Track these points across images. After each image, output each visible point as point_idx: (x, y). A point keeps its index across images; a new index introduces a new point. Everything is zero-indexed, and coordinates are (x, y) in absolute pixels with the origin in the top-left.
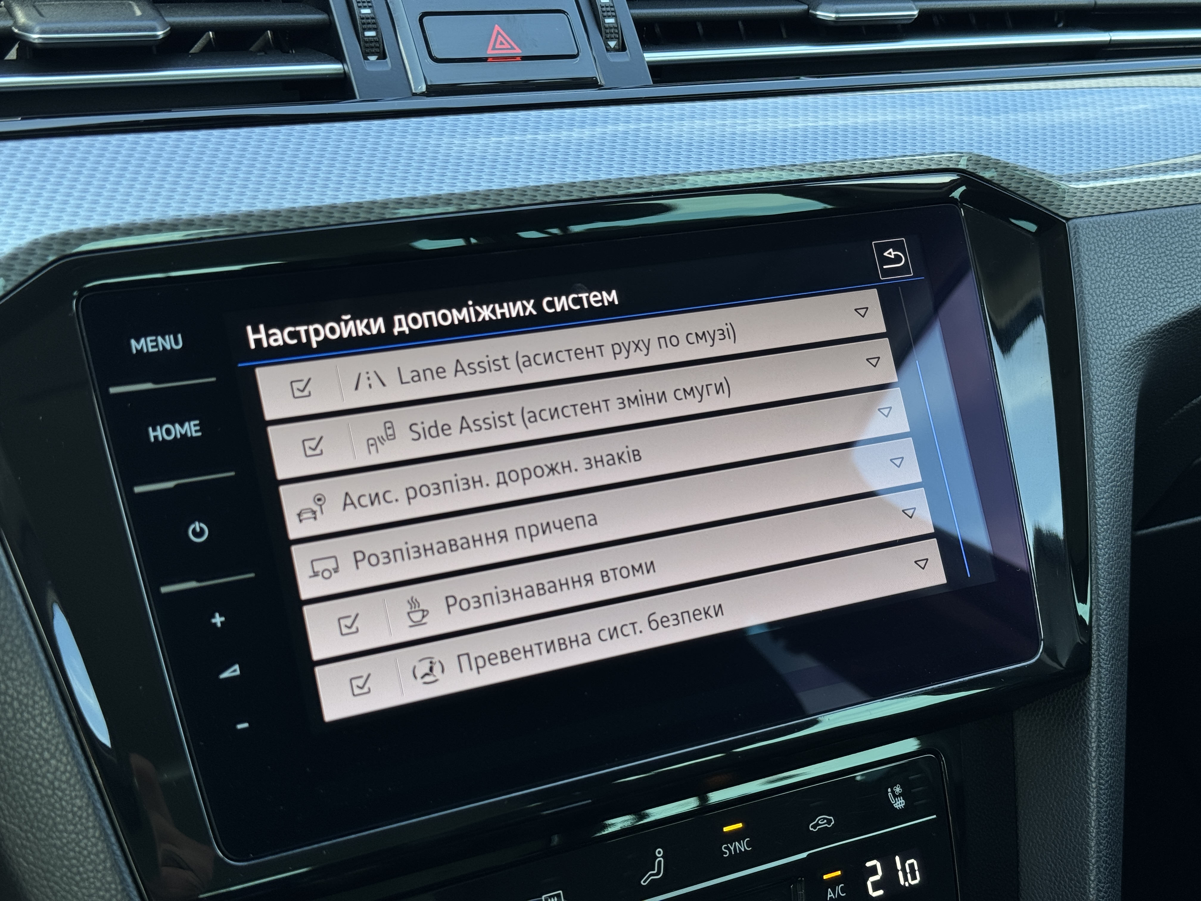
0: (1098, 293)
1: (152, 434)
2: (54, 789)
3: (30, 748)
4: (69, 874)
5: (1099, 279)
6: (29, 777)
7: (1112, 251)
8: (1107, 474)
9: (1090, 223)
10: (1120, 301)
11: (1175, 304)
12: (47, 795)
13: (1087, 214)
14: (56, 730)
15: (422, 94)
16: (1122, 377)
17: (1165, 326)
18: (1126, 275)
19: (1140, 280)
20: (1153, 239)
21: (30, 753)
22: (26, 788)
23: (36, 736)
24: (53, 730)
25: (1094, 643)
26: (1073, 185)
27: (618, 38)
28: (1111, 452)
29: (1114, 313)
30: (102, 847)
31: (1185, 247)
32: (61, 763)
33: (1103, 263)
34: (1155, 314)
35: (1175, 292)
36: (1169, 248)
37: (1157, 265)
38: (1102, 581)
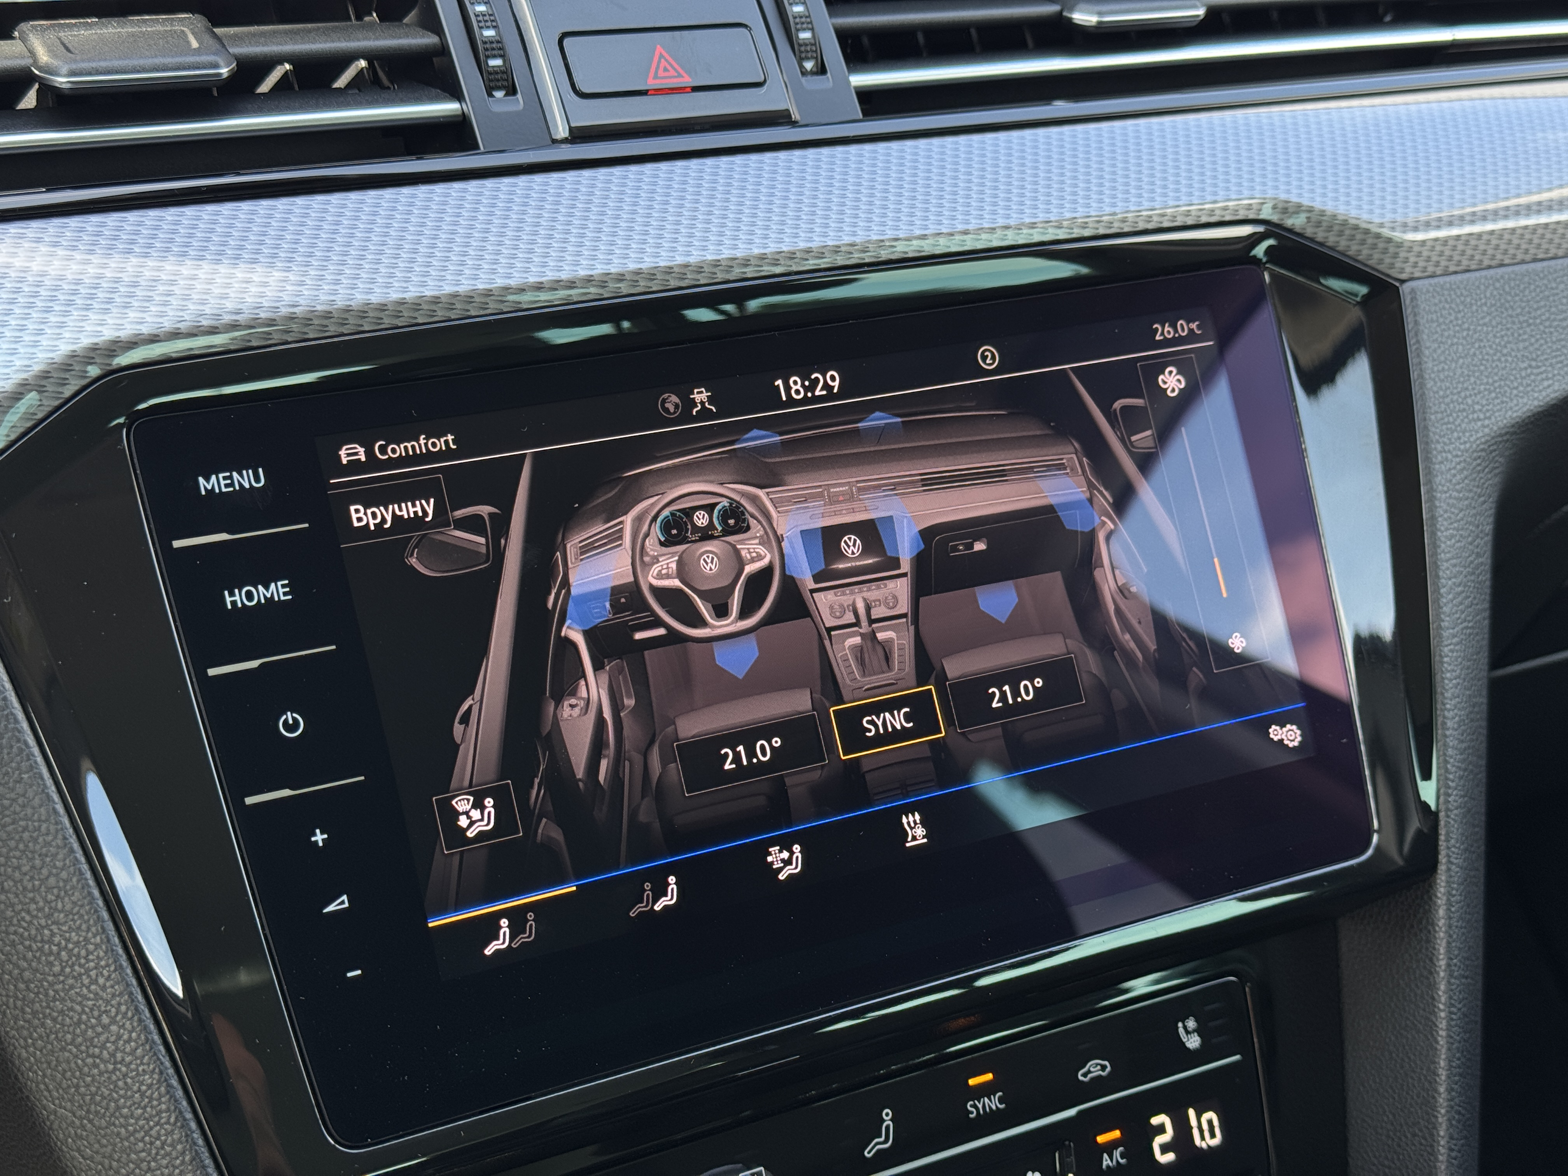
0: (1442, 376)
1: (228, 599)
2: (115, 1063)
3: (83, 1011)
5: (1442, 358)
6: (83, 1048)
7: (1460, 322)
8: (1456, 612)
9: (1431, 285)
10: (1470, 387)
11: (1541, 387)
12: (107, 1072)
13: (1426, 274)
14: (116, 987)
15: (565, 141)
16: (1474, 486)
17: (1529, 417)
18: (1478, 352)
19: (1495, 358)
20: (1512, 304)
21: (84, 1017)
22: (79, 1062)
23: (92, 996)
24: (112, 987)
25: (1442, 831)
26: (1411, 236)
27: (817, 58)
28: (1461, 584)
29: (1462, 403)
30: (179, 1136)
31: (1554, 313)
32: (125, 1029)
33: (1448, 337)
34: (1515, 402)
35: (1541, 373)
36: (1532, 315)
37: (1518, 339)
38: (1450, 752)
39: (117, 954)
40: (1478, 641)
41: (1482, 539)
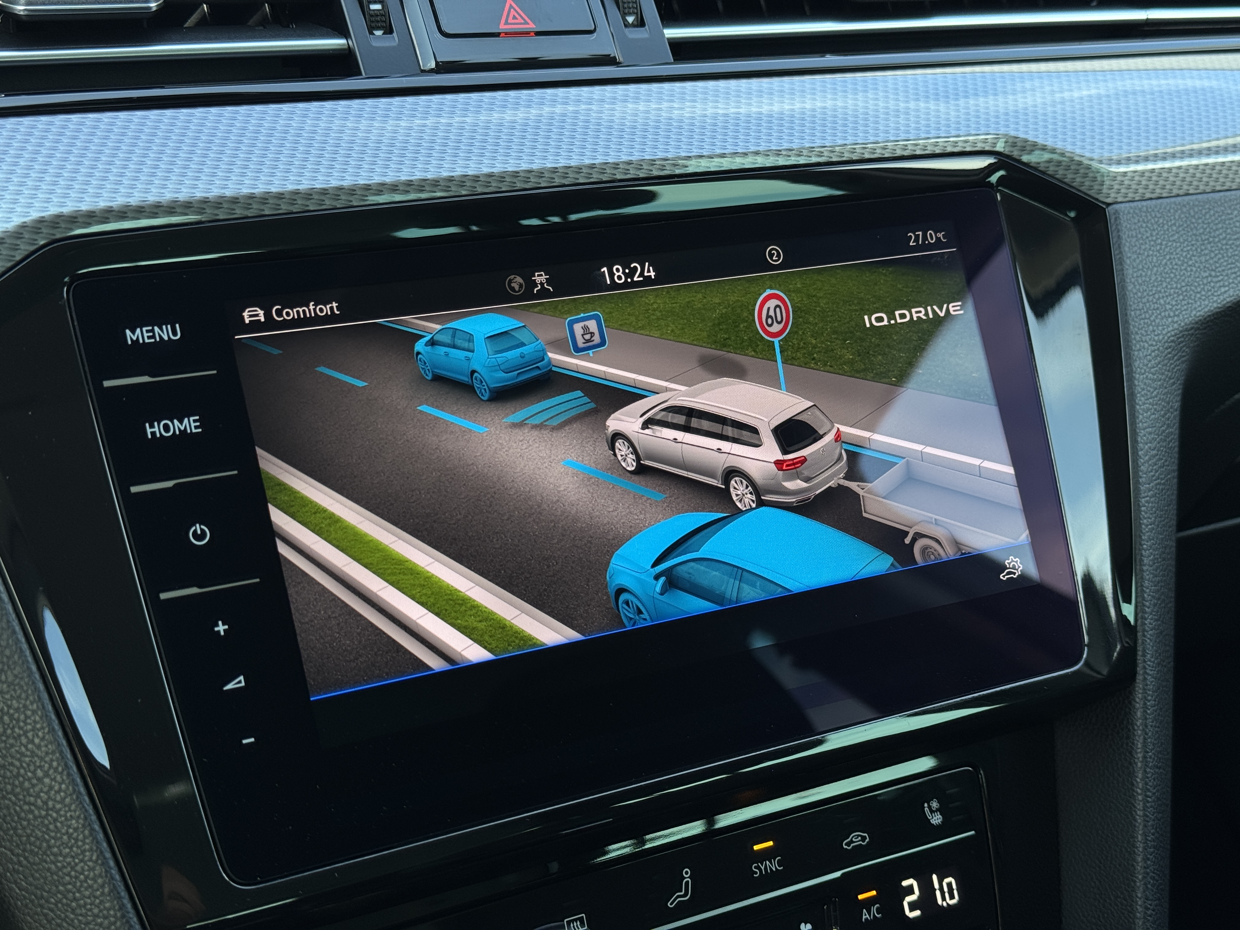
0: (1140, 281)
1: (149, 431)
2: (48, 810)
3: (21, 765)
4: (64, 901)
5: (1140, 267)
6: (21, 797)
7: (1154, 238)
8: (1152, 472)
9: (1131, 208)
10: (1163, 290)
11: (1219, 293)
12: (40, 817)
13: (1127, 199)
14: (50, 746)
15: (432, 71)
17: (1209, 316)
18: (1168, 263)
19: (1183, 268)
20: (1196, 225)
21: (22, 771)
22: (18, 808)
23: (29, 753)
24: (46, 746)
25: (1140, 648)
26: (1114, 169)
27: (637, 13)
28: (1155, 448)
29: (1156, 303)
30: (100, 871)
31: (1229, 234)
32: (56, 781)
33: (1144, 250)
34: (1198, 303)
35: (1219, 281)
36: (1212, 235)
37: (1200, 253)
38: (1146, 583)
39: (51, 718)
40: (1168, 496)
41: (1172, 413)
